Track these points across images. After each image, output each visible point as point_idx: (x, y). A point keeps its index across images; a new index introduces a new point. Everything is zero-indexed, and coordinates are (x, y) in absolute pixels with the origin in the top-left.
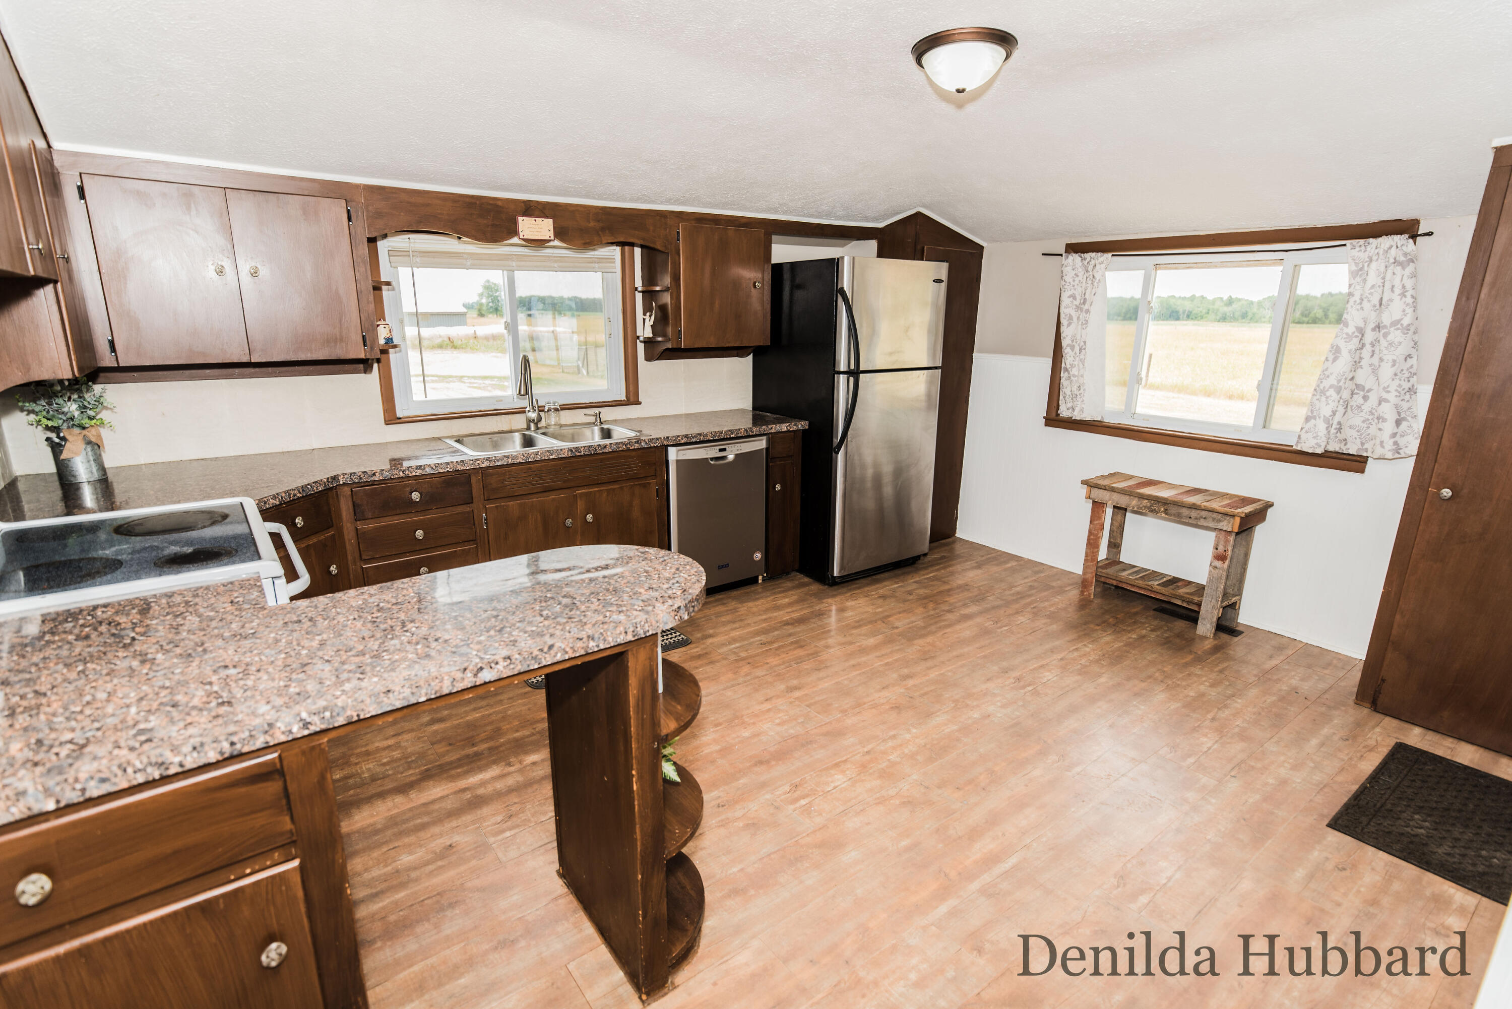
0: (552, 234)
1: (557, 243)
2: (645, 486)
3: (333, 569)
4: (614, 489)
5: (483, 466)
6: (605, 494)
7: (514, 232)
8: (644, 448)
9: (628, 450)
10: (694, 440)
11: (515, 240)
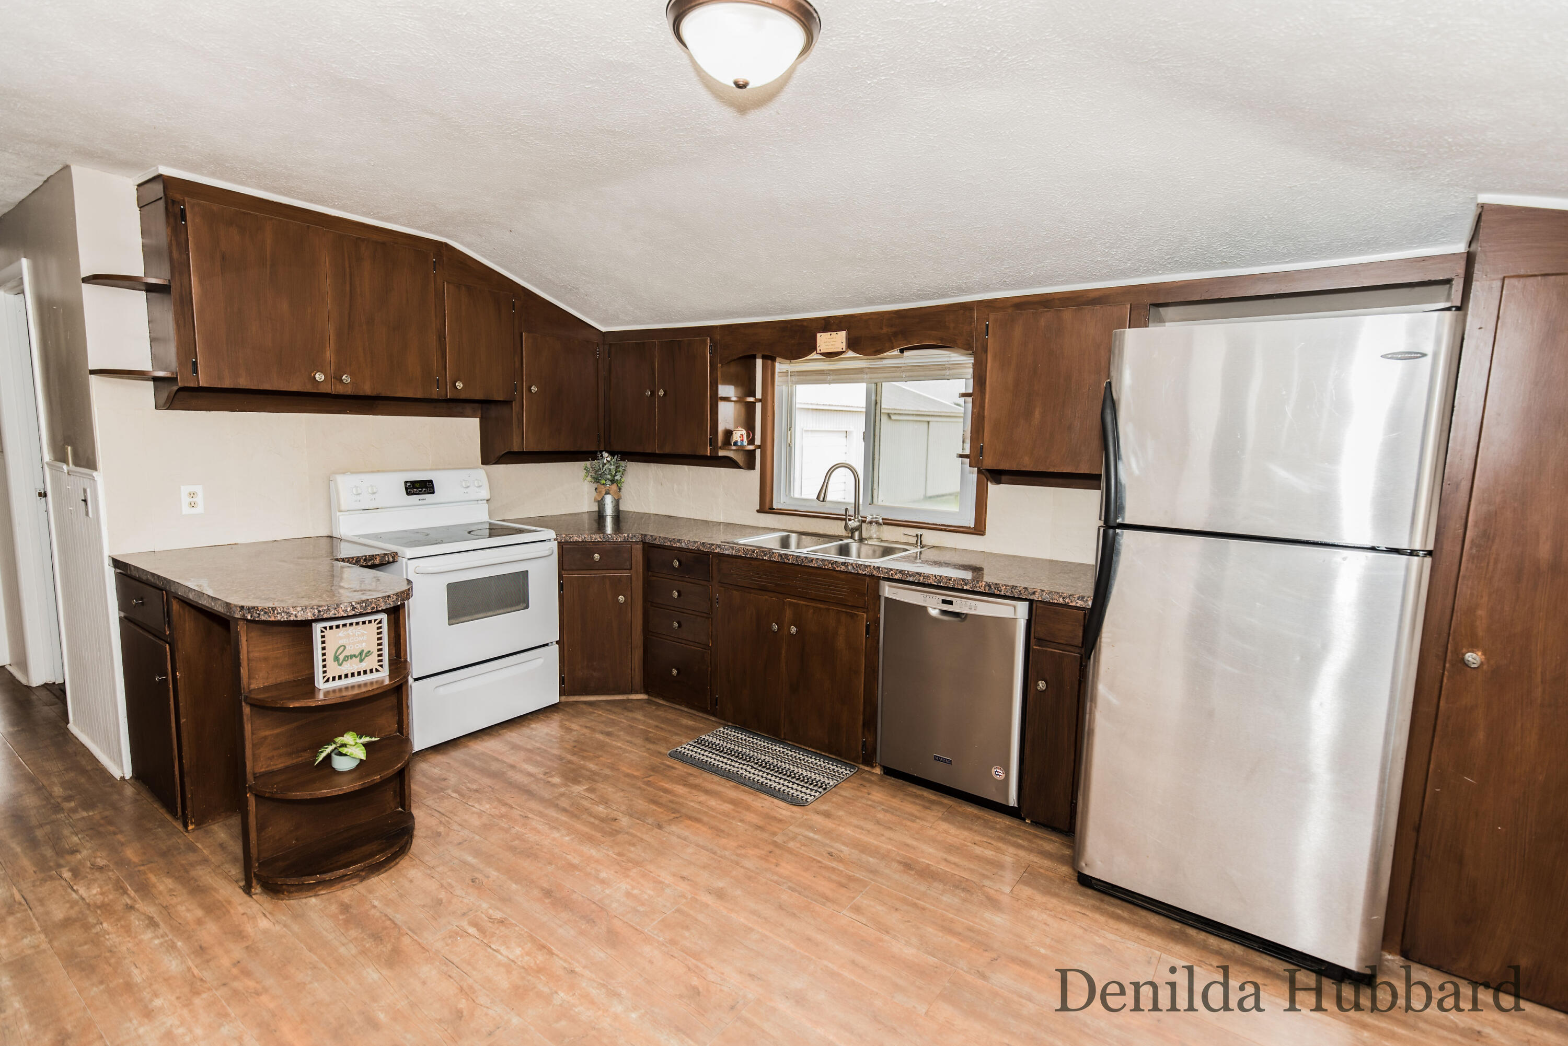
0: (844, 346)
1: (851, 354)
2: (852, 616)
3: (621, 598)
4: (820, 609)
5: (716, 551)
6: (811, 611)
7: (813, 348)
8: (851, 573)
9: (834, 570)
10: (911, 579)
11: (814, 356)
